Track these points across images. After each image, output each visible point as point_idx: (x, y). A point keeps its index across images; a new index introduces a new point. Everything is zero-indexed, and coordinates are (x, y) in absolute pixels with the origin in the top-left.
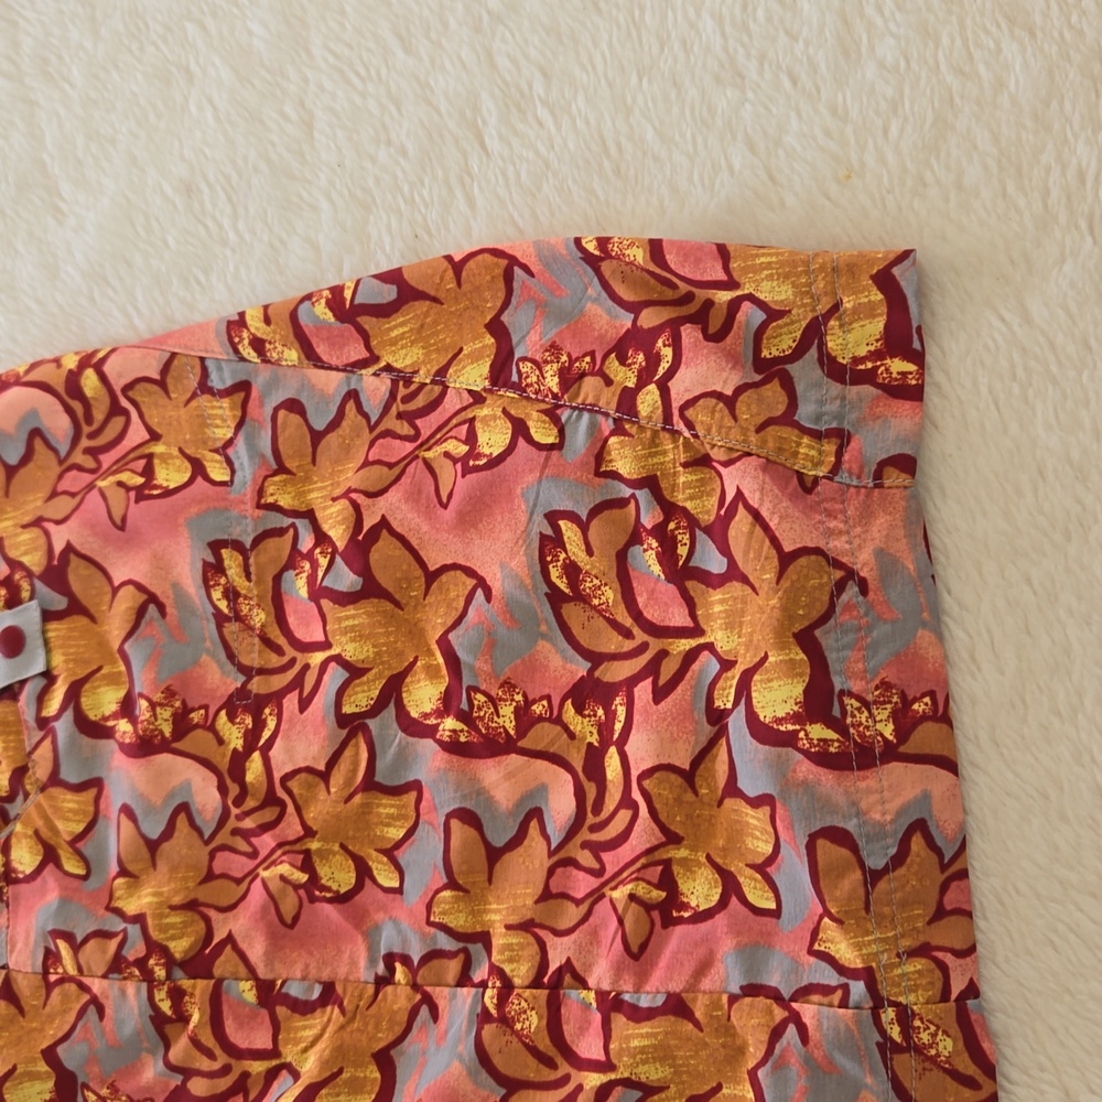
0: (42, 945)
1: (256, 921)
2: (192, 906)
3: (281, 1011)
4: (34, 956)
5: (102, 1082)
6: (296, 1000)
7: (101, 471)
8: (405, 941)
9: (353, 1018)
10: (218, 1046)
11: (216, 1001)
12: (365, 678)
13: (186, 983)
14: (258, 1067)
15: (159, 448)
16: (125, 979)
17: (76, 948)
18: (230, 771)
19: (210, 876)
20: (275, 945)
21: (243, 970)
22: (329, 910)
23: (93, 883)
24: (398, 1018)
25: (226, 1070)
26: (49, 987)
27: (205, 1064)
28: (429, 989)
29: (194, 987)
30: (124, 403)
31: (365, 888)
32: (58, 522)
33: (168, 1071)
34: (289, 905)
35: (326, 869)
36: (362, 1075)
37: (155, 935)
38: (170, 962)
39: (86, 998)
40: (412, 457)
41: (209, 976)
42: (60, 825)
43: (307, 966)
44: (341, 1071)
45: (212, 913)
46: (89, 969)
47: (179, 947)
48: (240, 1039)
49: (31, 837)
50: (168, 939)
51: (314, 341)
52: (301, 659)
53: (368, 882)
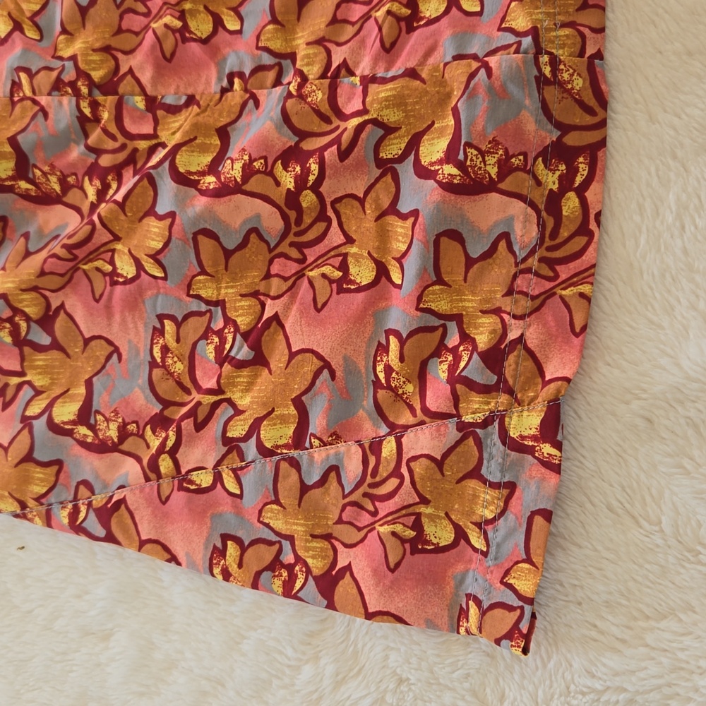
0: (10, 78)
1: (148, 56)
2: (107, 49)
3: (160, 113)
4: (5, 85)
5: (45, 163)
6: (170, 106)
8: (241, 63)
9: (205, 110)
10: (119, 133)
11: (119, 107)
13: (100, 98)
14: (143, 145)
16: (62, 95)
17: (31, 75)
19: (119, 31)
20: (159, 73)
21: (137, 89)
22: (194, 47)
23: (45, 43)
24: (234, 110)
25: (123, 147)
26: (13, 104)
27: (111, 145)
28: (254, 91)
29: (105, 101)
31: (219, 33)
33: (87, 152)
34: (169, 45)
35: (194, 23)
36: (209, 142)
37: (82, 65)
38: (91, 84)
39: (37, 108)
41: (115, 93)
42: (24, 6)
43: (178, 87)
44: (195, 138)
45: (120, 55)
46: (40, 90)
47: (97, 75)
49: (5, 16)
50: (90, 70)
53: (220, 29)
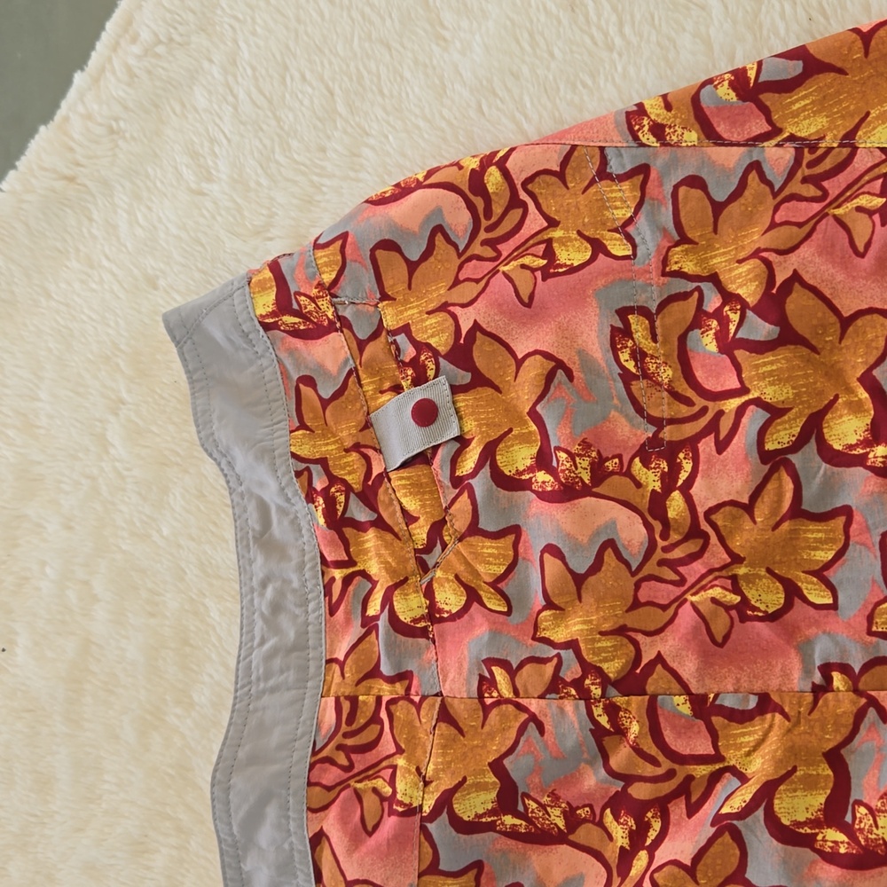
7: (502, 258)
12: (786, 418)
15: (557, 233)
18: (650, 511)
30: (523, 196)
32: (463, 306)
40: (821, 215)
48: (681, 746)
51: (714, 121)
52: (713, 407)
